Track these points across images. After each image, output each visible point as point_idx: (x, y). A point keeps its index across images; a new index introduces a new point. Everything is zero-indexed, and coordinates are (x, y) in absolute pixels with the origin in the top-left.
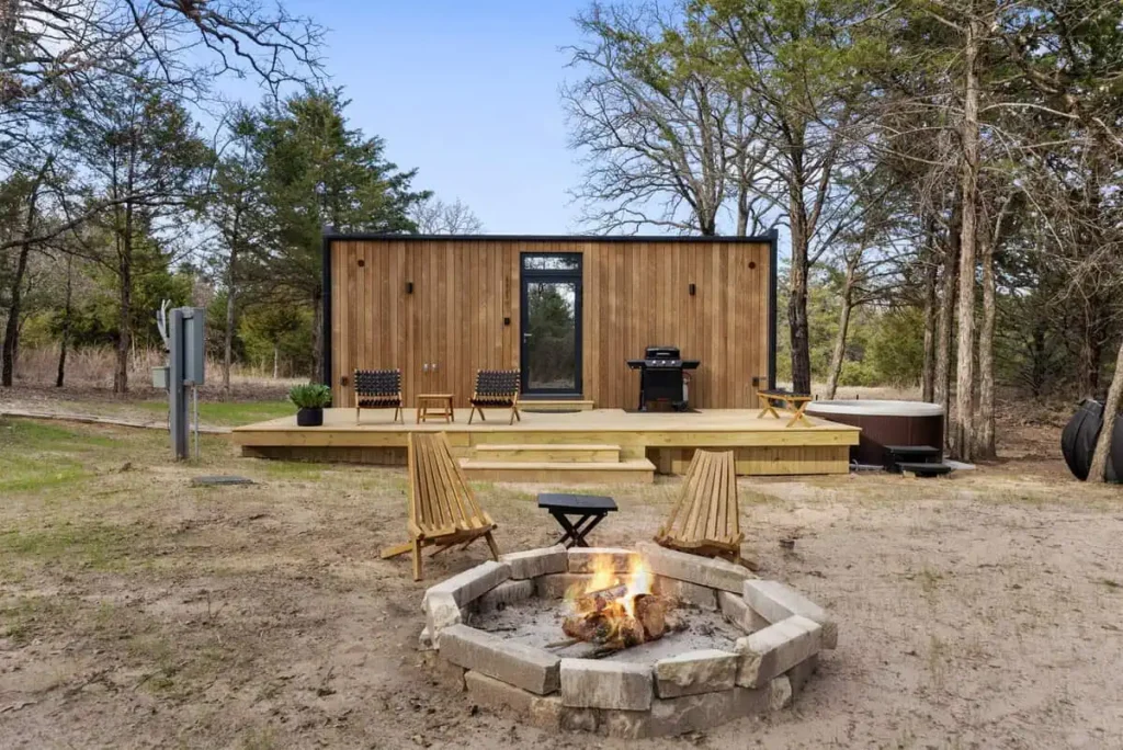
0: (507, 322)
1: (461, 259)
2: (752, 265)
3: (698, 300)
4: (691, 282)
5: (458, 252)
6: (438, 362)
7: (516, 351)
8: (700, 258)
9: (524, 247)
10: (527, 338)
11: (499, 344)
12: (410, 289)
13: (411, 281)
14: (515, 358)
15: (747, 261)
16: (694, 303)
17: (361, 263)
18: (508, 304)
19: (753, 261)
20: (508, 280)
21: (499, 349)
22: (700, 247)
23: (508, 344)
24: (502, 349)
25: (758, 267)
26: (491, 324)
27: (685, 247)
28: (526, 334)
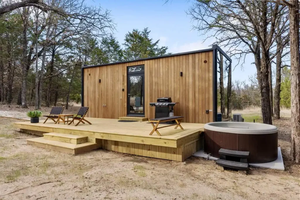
0: (123, 90)
1: (112, 71)
2: (205, 62)
3: (184, 78)
4: (181, 71)
5: (111, 68)
6: (106, 104)
7: (126, 100)
8: (184, 61)
9: (128, 65)
11: (121, 98)
12: (100, 81)
13: (100, 79)
14: (125, 103)
15: (203, 60)
16: (182, 79)
17: (90, 75)
18: (123, 84)
19: (206, 60)
20: (124, 76)
21: (121, 99)
22: (184, 57)
23: (123, 98)
24: (122, 99)
25: (208, 62)
26: (119, 91)
27: (178, 58)
28: (129, 94)
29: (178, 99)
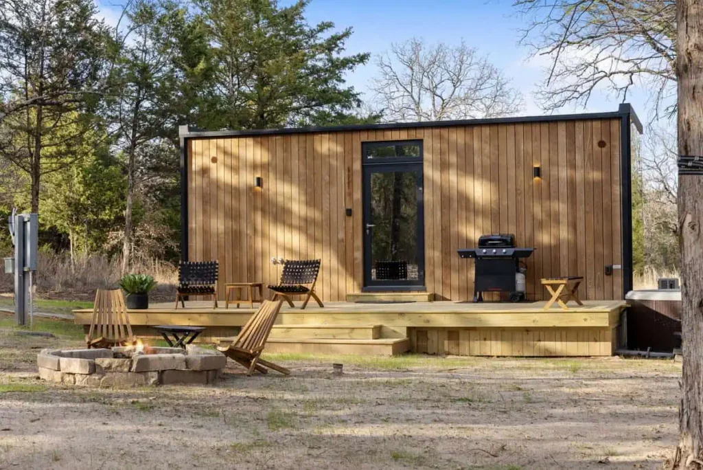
0: (349, 213)
1: (305, 152)
2: (601, 144)
4: (537, 165)
5: (302, 145)
7: (359, 242)
8: (545, 145)
9: (364, 137)
10: (370, 228)
11: (342, 235)
12: (259, 182)
13: (259, 176)
14: (358, 250)
15: (596, 140)
17: (214, 160)
18: (351, 194)
19: (604, 139)
20: (350, 170)
21: (342, 241)
22: (545, 127)
23: (349, 235)
24: (344, 241)
25: (608, 145)
26: (334, 216)
27: (528, 128)
28: (368, 225)
29: (527, 240)
